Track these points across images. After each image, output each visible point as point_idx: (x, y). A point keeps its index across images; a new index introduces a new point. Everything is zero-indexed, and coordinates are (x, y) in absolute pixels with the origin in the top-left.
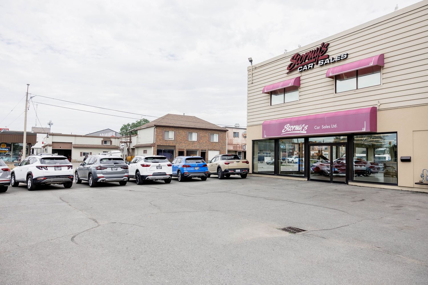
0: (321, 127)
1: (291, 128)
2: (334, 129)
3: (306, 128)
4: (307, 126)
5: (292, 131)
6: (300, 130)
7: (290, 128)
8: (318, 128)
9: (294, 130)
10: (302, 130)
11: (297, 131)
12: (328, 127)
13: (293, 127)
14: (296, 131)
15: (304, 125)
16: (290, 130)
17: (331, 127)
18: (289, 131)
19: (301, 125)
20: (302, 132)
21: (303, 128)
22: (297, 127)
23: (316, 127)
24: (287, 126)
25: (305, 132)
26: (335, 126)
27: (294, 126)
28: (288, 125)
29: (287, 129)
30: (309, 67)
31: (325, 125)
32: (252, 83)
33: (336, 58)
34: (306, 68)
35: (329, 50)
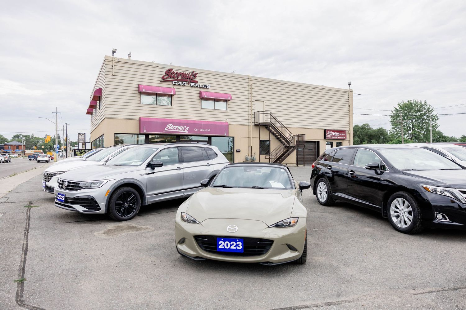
0: (199, 130)
1: (174, 128)
2: (208, 132)
3: (188, 129)
5: (174, 130)
6: (182, 130)
7: (172, 127)
8: (197, 130)
9: (176, 129)
10: (184, 130)
11: (180, 130)
12: (204, 130)
13: (176, 127)
14: (178, 130)
15: (186, 127)
16: (173, 129)
17: (206, 130)
18: (172, 130)
19: (183, 126)
20: (184, 132)
21: (185, 129)
22: (179, 128)
23: (195, 130)
24: (170, 126)
25: (187, 132)
26: (209, 130)
27: (177, 127)
28: (171, 125)
29: (170, 127)
30: (183, 84)
31: (202, 129)
32: (113, 75)
33: (204, 86)
34: (181, 84)
35: (197, 78)
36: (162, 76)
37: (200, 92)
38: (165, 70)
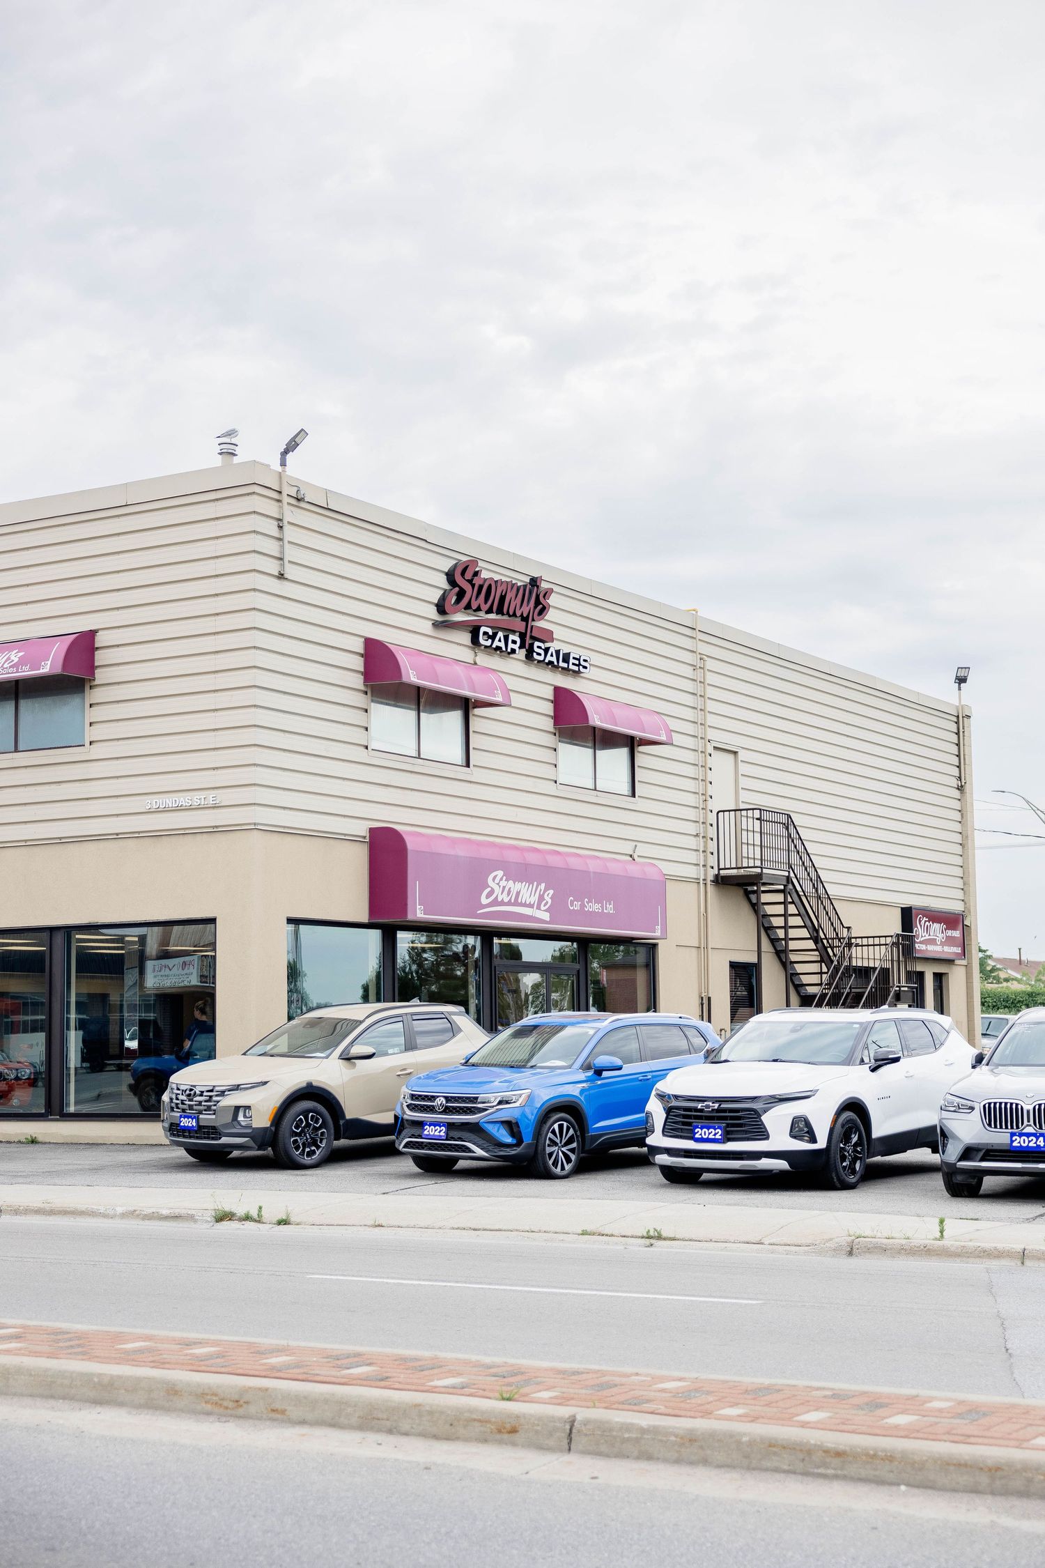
0: (583, 906)
1: (509, 892)
3: (549, 901)
4: (551, 892)
5: (509, 903)
6: (533, 906)
7: (504, 888)
8: (577, 906)
9: (516, 904)
10: (538, 906)
11: (525, 904)
12: (596, 907)
13: (516, 887)
14: (521, 904)
15: (543, 886)
16: (506, 900)
17: (602, 907)
18: (502, 903)
19: (535, 883)
20: (538, 913)
21: (541, 898)
22: (525, 891)
23: (572, 903)
24: (497, 880)
25: (546, 916)
26: (610, 908)
27: (518, 886)
28: (500, 873)
29: (497, 890)
31: (589, 901)
32: (281, 576)
33: (572, 661)
34: (502, 645)
35: (551, 614)
36: (435, 596)
37: (558, 690)
38: (447, 565)
